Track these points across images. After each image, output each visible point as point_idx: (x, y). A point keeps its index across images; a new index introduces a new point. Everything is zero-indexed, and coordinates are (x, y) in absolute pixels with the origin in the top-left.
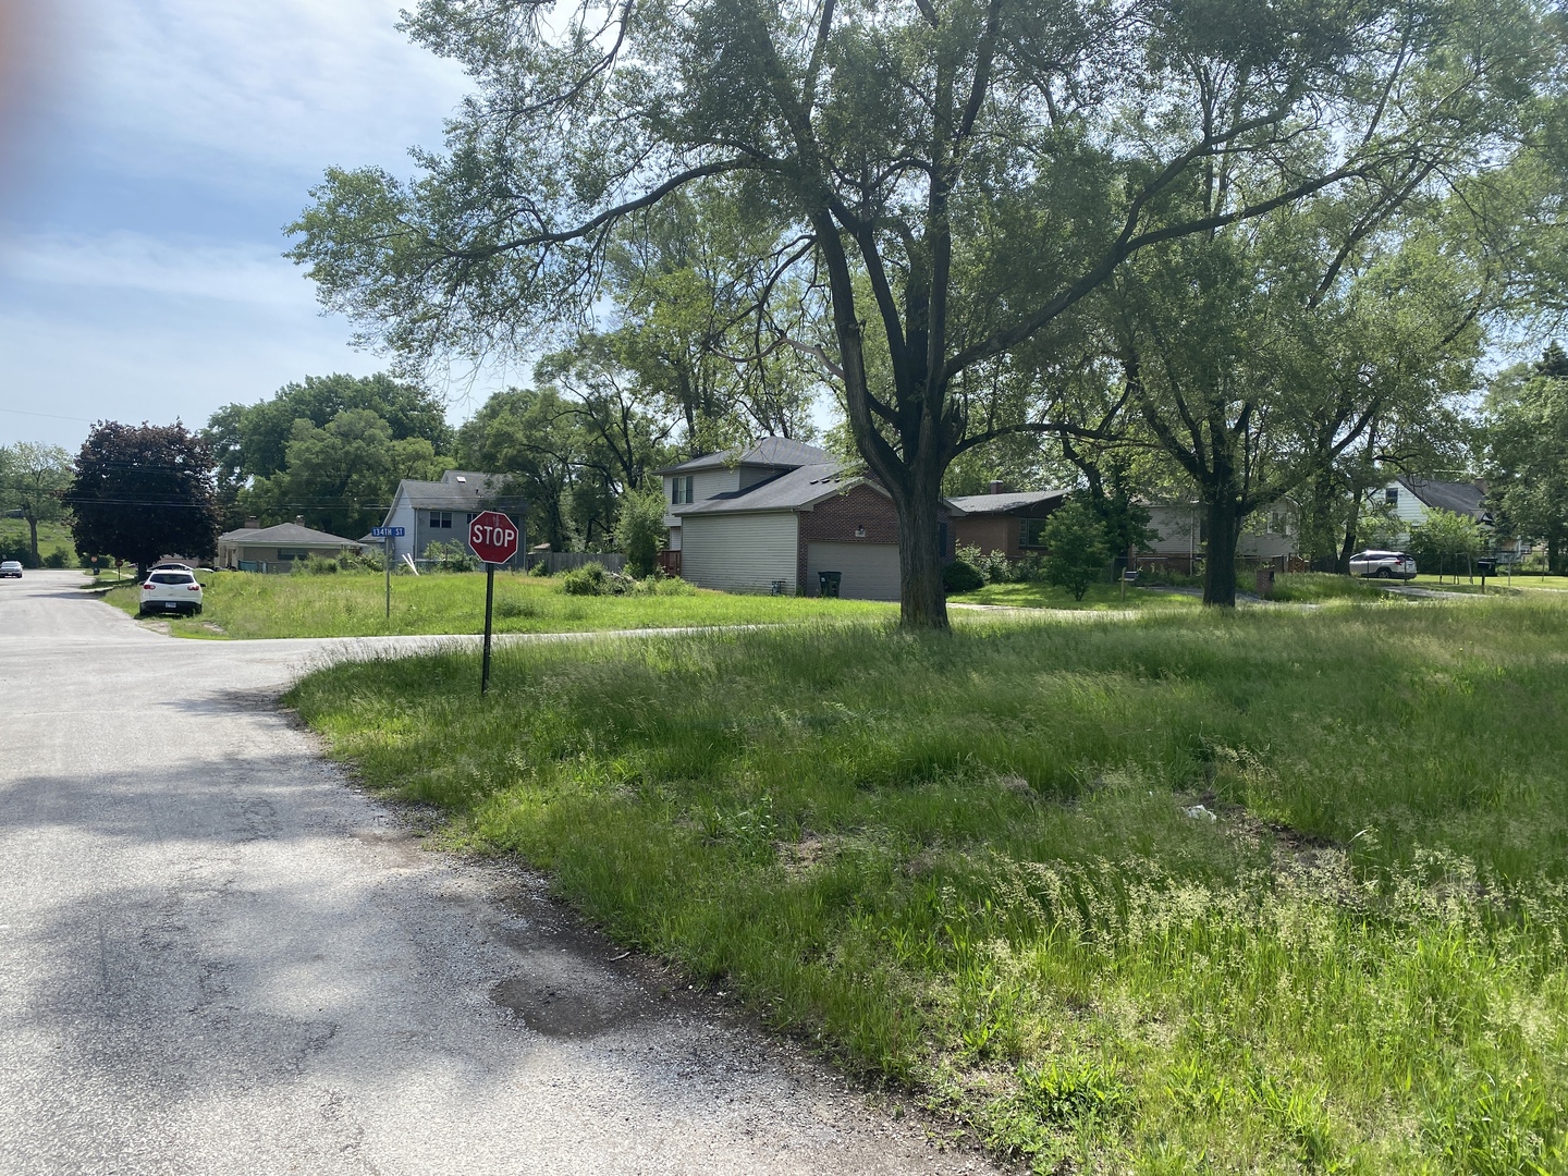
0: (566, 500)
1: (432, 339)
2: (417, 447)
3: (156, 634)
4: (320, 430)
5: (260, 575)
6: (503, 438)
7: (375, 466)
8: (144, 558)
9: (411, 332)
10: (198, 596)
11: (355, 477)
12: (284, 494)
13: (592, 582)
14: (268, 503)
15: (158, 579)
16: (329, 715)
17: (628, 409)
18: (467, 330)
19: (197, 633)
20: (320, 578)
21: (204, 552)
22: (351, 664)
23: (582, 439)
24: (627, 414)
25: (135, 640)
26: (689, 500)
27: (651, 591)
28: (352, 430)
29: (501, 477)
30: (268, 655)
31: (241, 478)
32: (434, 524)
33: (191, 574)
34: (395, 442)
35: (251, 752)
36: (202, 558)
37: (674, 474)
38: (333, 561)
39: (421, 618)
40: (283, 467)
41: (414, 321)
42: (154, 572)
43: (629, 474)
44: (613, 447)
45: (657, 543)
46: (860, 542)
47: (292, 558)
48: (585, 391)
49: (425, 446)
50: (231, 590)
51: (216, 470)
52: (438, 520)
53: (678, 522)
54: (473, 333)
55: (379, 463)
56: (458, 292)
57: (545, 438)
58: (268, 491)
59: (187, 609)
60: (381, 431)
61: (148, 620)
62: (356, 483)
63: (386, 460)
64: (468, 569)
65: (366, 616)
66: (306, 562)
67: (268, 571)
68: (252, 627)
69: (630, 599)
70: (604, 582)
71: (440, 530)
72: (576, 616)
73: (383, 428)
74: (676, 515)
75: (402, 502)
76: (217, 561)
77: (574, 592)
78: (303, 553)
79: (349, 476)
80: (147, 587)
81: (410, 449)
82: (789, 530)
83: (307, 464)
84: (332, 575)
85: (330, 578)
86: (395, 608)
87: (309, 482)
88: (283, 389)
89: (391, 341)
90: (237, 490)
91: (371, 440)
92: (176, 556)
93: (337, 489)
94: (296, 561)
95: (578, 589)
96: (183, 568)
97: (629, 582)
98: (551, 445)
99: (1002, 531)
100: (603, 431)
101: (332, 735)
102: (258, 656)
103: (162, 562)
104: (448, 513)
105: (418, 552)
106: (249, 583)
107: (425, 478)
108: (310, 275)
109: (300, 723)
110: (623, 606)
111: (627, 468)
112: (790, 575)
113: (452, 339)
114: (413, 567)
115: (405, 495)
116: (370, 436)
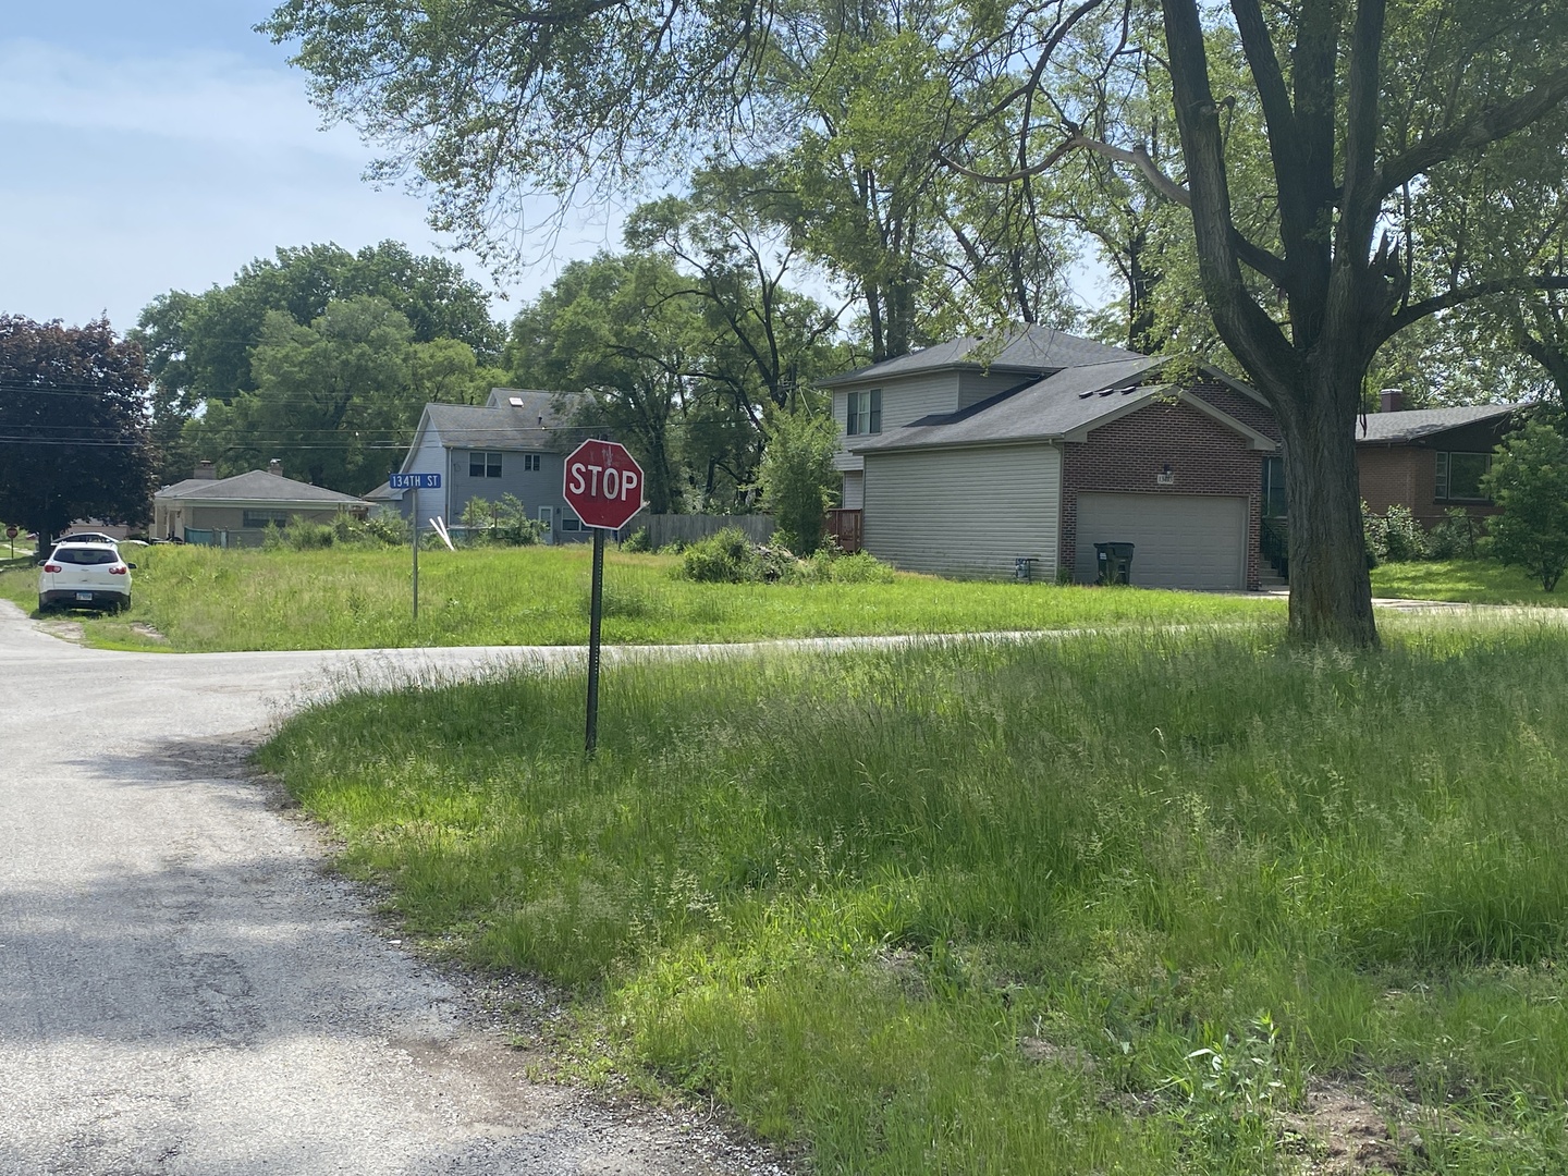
0: (675, 432)
1: (491, 161)
2: (450, 352)
3: (61, 643)
4: (305, 328)
5: (218, 551)
6: (579, 336)
7: (386, 383)
8: (47, 523)
9: (459, 151)
10: (124, 582)
11: (357, 400)
12: (252, 426)
13: (729, 561)
14: (228, 441)
15: (66, 556)
16: (337, 789)
17: (773, 285)
18: (547, 146)
19: (124, 642)
20: (309, 555)
21: (132, 514)
22: (366, 697)
23: (700, 335)
24: (771, 294)
25: (31, 652)
26: (875, 428)
27: (823, 575)
28: (352, 327)
29: (576, 397)
30: (231, 680)
31: (187, 403)
32: (476, 471)
33: (114, 548)
34: (417, 346)
35: (210, 857)
36: (132, 524)
37: (849, 387)
38: (326, 529)
39: (466, 619)
40: (250, 386)
41: (462, 134)
42: (60, 546)
43: (773, 389)
44: (748, 348)
45: (825, 498)
46: (1166, 493)
47: (265, 523)
48: (704, 261)
49: (464, 352)
50: (173, 573)
51: (152, 389)
52: (482, 465)
53: (858, 464)
54: (557, 148)
55: (393, 378)
56: (532, 82)
57: (643, 336)
58: (228, 422)
59: (107, 604)
60: (397, 327)
61: (51, 620)
62: (358, 410)
63: (404, 373)
64: (528, 541)
65: (381, 616)
66: (287, 530)
67: (230, 543)
68: (206, 632)
69: (790, 589)
70: (748, 560)
71: (485, 480)
72: (708, 616)
73: (399, 326)
74: (856, 452)
75: (428, 436)
76: (153, 529)
77: (700, 578)
78: (281, 516)
79: (349, 398)
80: (50, 569)
81: (440, 356)
82: (1046, 475)
83: (286, 381)
84: (326, 550)
85: (323, 555)
86: (426, 601)
87: (291, 408)
88: (245, 269)
89: (426, 166)
90: (182, 421)
91: (380, 344)
92: (94, 521)
93: (332, 419)
94: (271, 529)
95: (708, 572)
96: (103, 540)
97: (786, 560)
98: (653, 346)
99: (1405, 474)
100: (733, 322)
101: (344, 828)
102: (215, 680)
103: (73, 531)
104: (496, 454)
105: (452, 517)
106: (200, 562)
107: (461, 401)
108: (297, 60)
109: (287, 801)
110: (780, 600)
111: (770, 379)
112: (1047, 549)
113: (523, 160)
114: (446, 538)
115: (433, 426)
116: (380, 337)
